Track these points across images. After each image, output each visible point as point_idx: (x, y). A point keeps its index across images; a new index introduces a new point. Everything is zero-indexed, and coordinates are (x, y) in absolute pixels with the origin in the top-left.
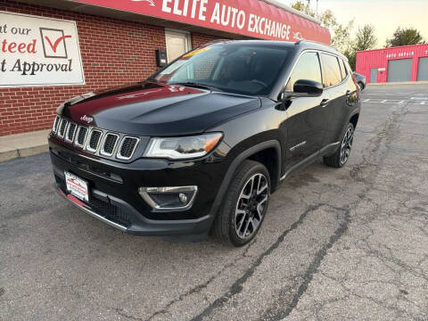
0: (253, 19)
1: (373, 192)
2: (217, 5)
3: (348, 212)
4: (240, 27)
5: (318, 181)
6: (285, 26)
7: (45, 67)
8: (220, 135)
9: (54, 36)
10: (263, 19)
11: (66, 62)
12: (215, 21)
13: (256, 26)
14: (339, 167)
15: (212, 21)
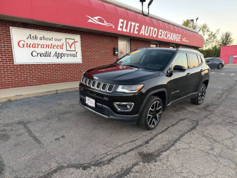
0: (161, 32)
1: (212, 115)
2: (144, 26)
3: (198, 122)
4: (155, 36)
5: (186, 110)
6: (178, 35)
7: (66, 55)
8: (143, 85)
9: (71, 42)
10: (166, 32)
11: (75, 53)
12: (142, 34)
13: (162, 36)
14: (198, 104)
15: (141, 34)
